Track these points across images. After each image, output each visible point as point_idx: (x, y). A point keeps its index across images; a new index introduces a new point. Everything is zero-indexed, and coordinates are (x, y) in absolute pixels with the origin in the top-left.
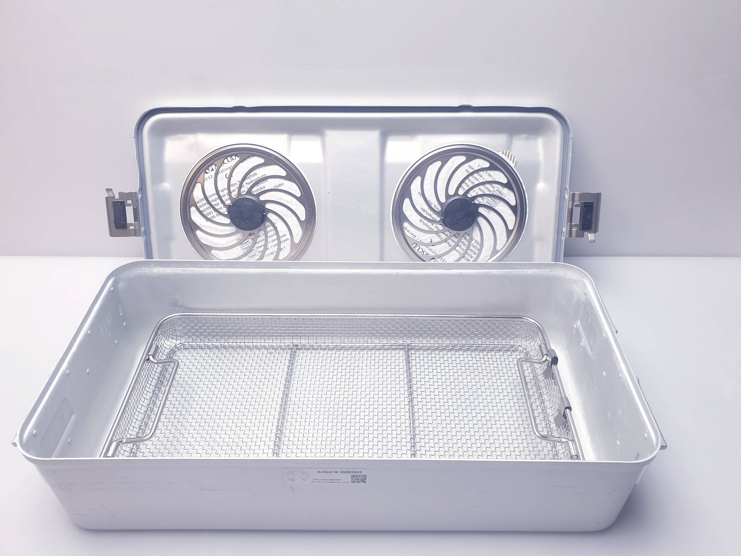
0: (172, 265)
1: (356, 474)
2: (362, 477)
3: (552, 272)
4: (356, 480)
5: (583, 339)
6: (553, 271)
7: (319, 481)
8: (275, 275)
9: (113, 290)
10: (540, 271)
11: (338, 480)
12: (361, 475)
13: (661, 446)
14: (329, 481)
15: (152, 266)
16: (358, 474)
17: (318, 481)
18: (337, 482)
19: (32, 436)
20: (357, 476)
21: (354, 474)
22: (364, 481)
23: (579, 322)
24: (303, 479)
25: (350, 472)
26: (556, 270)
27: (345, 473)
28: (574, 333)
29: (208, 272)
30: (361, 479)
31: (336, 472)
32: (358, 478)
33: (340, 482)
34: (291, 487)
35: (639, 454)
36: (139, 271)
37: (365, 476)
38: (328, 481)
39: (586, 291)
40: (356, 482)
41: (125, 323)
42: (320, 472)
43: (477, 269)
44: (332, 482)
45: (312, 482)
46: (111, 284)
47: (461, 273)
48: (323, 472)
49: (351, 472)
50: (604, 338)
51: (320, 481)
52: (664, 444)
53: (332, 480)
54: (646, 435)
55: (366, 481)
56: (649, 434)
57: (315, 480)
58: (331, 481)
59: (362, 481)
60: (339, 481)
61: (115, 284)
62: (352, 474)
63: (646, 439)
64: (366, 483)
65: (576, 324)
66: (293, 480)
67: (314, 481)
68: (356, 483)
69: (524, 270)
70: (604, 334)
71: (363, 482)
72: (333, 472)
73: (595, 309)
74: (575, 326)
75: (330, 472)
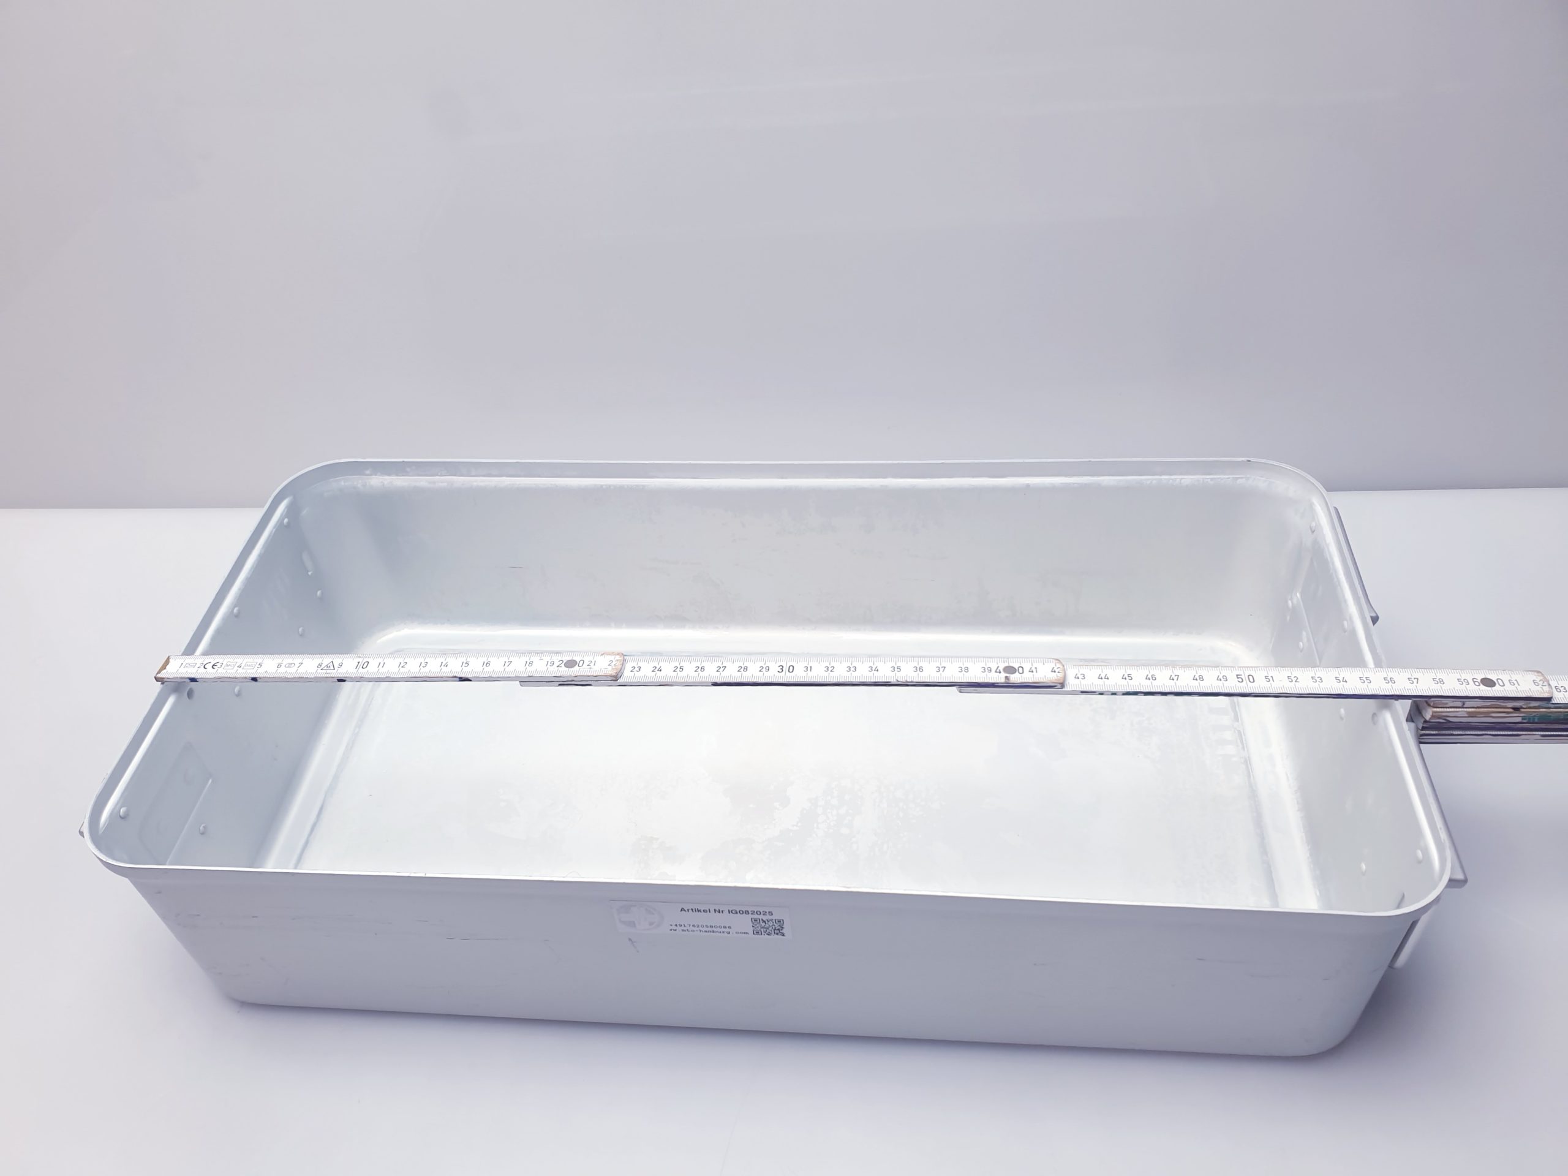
0: (408, 469)
1: (761, 917)
2: (774, 924)
3: (1239, 481)
4: (762, 930)
5: (1304, 634)
6: (1242, 478)
7: (685, 929)
8: (621, 489)
9: (289, 523)
10: (1212, 479)
11: (725, 927)
12: (772, 920)
13: (1451, 880)
14: (707, 929)
15: (368, 472)
16: (765, 918)
17: (683, 928)
18: (723, 932)
19: (119, 818)
20: (764, 922)
21: (756, 916)
22: (779, 930)
23: (1298, 595)
24: (651, 924)
25: (747, 912)
26: (1248, 476)
27: (737, 913)
28: (1288, 618)
29: (482, 484)
30: (774, 927)
31: (719, 912)
32: (767, 926)
33: (729, 933)
34: (630, 939)
35: (1403, 896)
36: (342, 483)
37: (780, 922)
38: (704, 929)
39: (1314, 524)
40: (763, 933)
41: (319, 593)
42: (685, 911)
43: (1066, 475)
44: (713, 932)
45: (671, 930)
46: (284, 511)
47: (1028, 486)
48: (692, 910)
49: (750, 913)
50: (1345, 632)
51: (688, 927)
52: (1460, 876)
53: (711, 927)
54: (1420, 854)
55: (784, 931)
56: (1426, 851)
57: (676, 925)
58: (711, 929)
59: (776, 931)
60: (727, 930)
61: (292, 511)
62: (753, 916)
63: (1420, 862)
64: (783, 935)
65: (1291, 599)
66: (632, 924)
67: (675, 928)
68: (763, 935)
69: (1173, 477)
70: (1345, 623)
71: (777, 934)
72: (712, 911)
73: (1331, 566)
74: (1290, 603)
75: (707, 911)
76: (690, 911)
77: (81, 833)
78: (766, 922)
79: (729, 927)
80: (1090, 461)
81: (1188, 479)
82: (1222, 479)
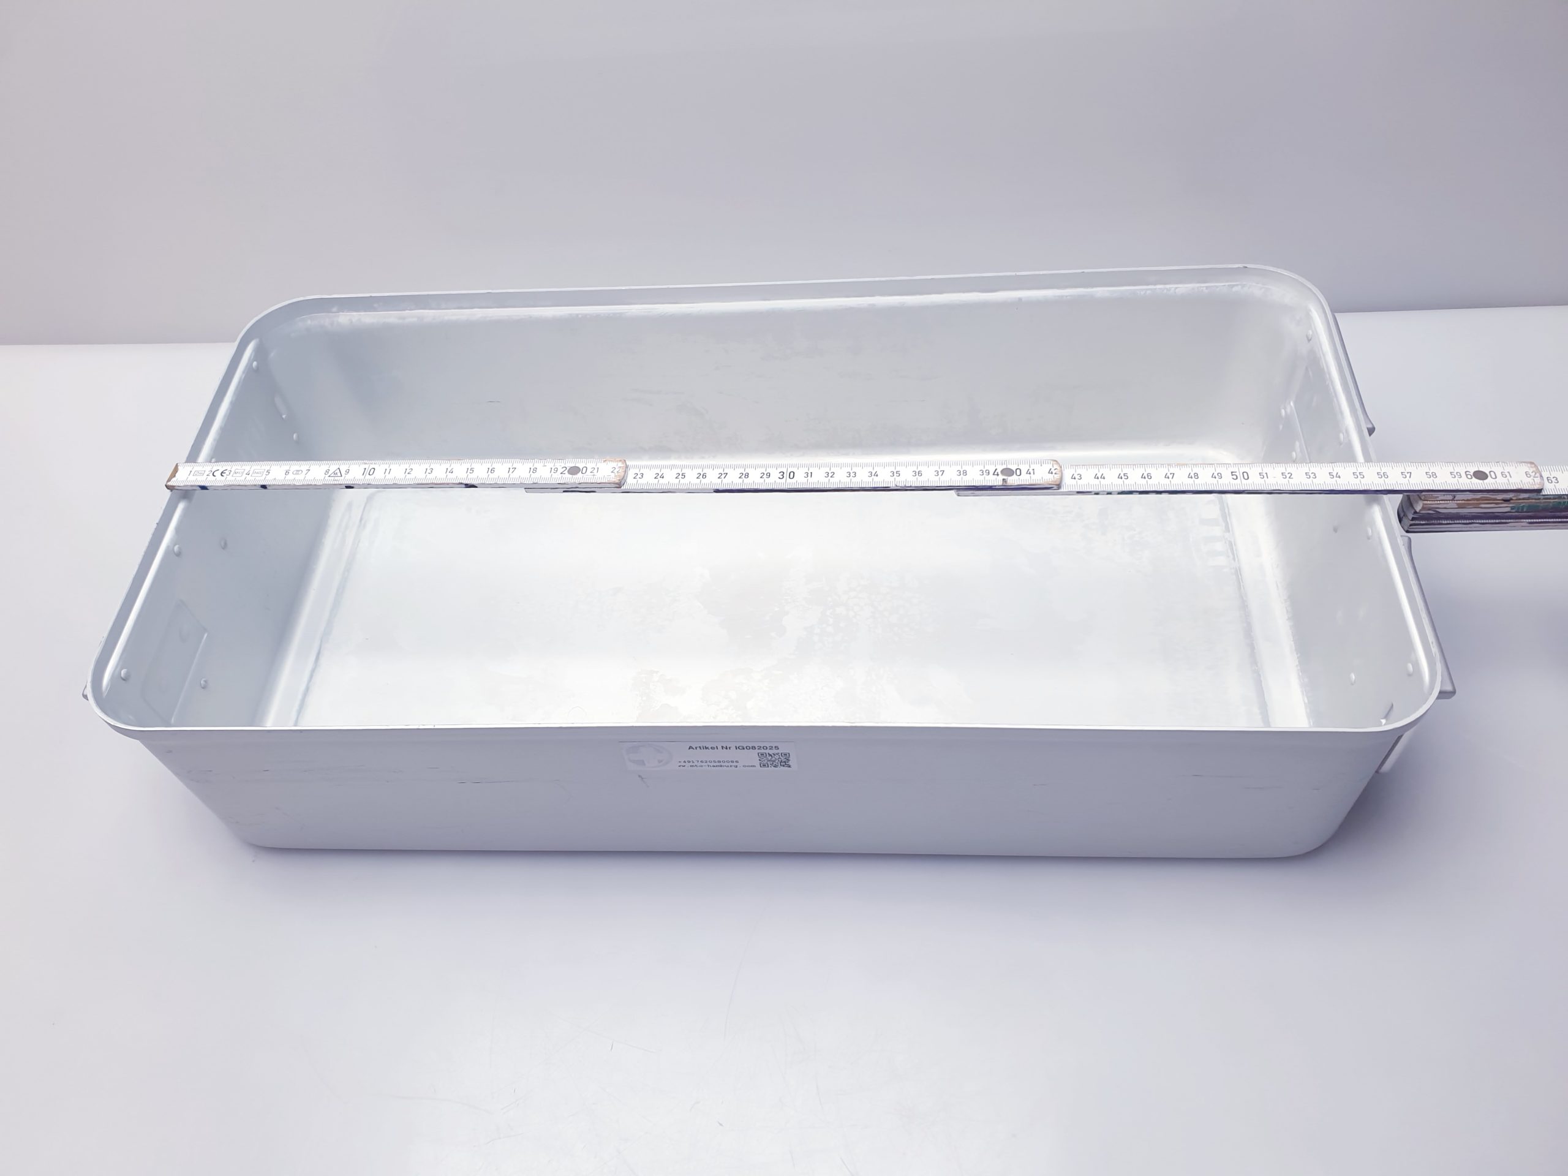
0: (376, 305)
1: (767, 751)
2: (781, 757)
3: (1235, 289)
4: (769, 763)
5: (1297, 444)
6: (1237, 285)
7: (693, 764)
8: (597, 318)
9: (258, 367)
10: (1207, 287)
11: (732, 762)
12: (778, 754)
13: (1440, 692)
14: (715, 764)
15: (334, 310)
16: (771, 752)
17: (691, 764)
18: (731, 766)
19: (120, 680)
20: (770, 755)
21: (762, 751)
22: (785, 762)
23: (1292, 404)
24: (660, 761)
25: (754, 748)
26: (1244, 283)
27: (744, 749)
28: (1281, 427)
29: (454, 318)
30: (780, 760)
31: (727, 748)
32: (773, 759)
33: (737, 767)
34: (639, 776)
35: (1392, 705)
36: (309, 322)
37: (787, 756)
38: (712, 764)
39: (1310, 332)
40: (770, 766)
41: (295, 436)
42: (692, 748)
43: (1058, 288)
44: (721, 766)
45: (680, 766)
46: (251, 355)
47: (1020, 299)
48: (700, 747)
49: (757, 748)
50: (1341, 444)
51: (696, 763)
52: (1449, 688)
53: (719, 762)
54: (1410, 667)
55: (790, 763)
56: (1416, 664)
57: (685, 762)
58: (719, 764)
59: (782, 764)
60: (735, 764)
61: (260, 353)
62: (760, 751)
63: (1410, 675)
64: (789, 767)
65: (1285, 408)
66: (642, 763)
67: (684, 764)
68: (770, 768)
69: (1168, 286)
70: (1341, 436)
71: (783, 766)
72: (720, 747)
73: (1328, 376)
74: (1283, 411)
75: (714, 748)
76: (698, 748)
77: (85, 697)
78: (773, 755)
79: (737, 762)
80: (1083, 272)
81: (1183, 288)
82: (1217, 287)
